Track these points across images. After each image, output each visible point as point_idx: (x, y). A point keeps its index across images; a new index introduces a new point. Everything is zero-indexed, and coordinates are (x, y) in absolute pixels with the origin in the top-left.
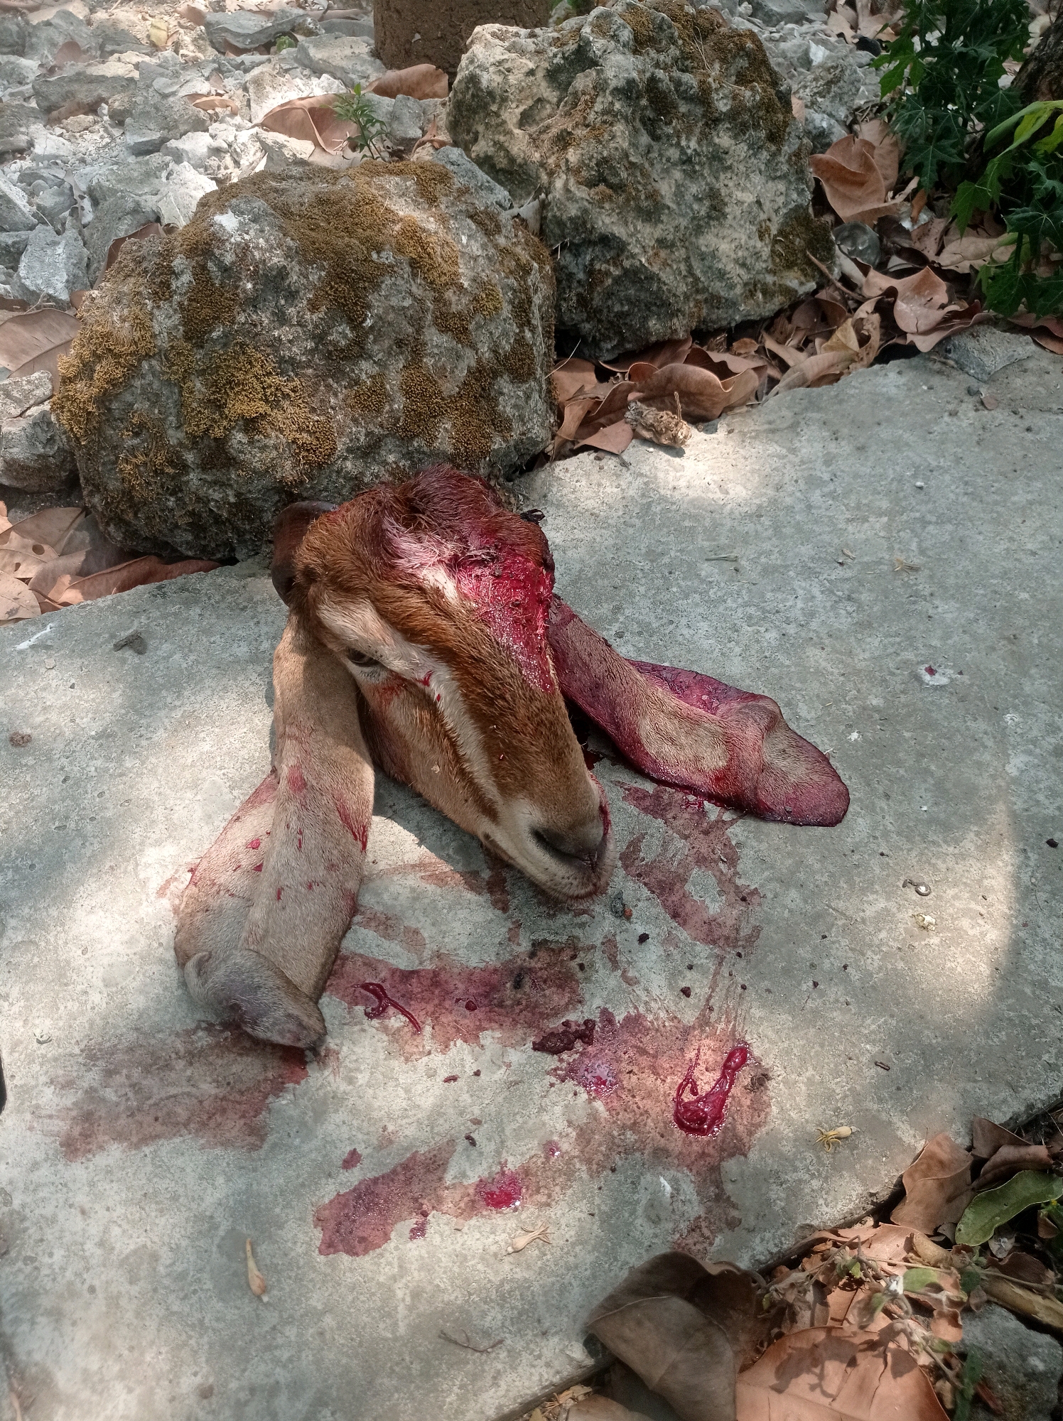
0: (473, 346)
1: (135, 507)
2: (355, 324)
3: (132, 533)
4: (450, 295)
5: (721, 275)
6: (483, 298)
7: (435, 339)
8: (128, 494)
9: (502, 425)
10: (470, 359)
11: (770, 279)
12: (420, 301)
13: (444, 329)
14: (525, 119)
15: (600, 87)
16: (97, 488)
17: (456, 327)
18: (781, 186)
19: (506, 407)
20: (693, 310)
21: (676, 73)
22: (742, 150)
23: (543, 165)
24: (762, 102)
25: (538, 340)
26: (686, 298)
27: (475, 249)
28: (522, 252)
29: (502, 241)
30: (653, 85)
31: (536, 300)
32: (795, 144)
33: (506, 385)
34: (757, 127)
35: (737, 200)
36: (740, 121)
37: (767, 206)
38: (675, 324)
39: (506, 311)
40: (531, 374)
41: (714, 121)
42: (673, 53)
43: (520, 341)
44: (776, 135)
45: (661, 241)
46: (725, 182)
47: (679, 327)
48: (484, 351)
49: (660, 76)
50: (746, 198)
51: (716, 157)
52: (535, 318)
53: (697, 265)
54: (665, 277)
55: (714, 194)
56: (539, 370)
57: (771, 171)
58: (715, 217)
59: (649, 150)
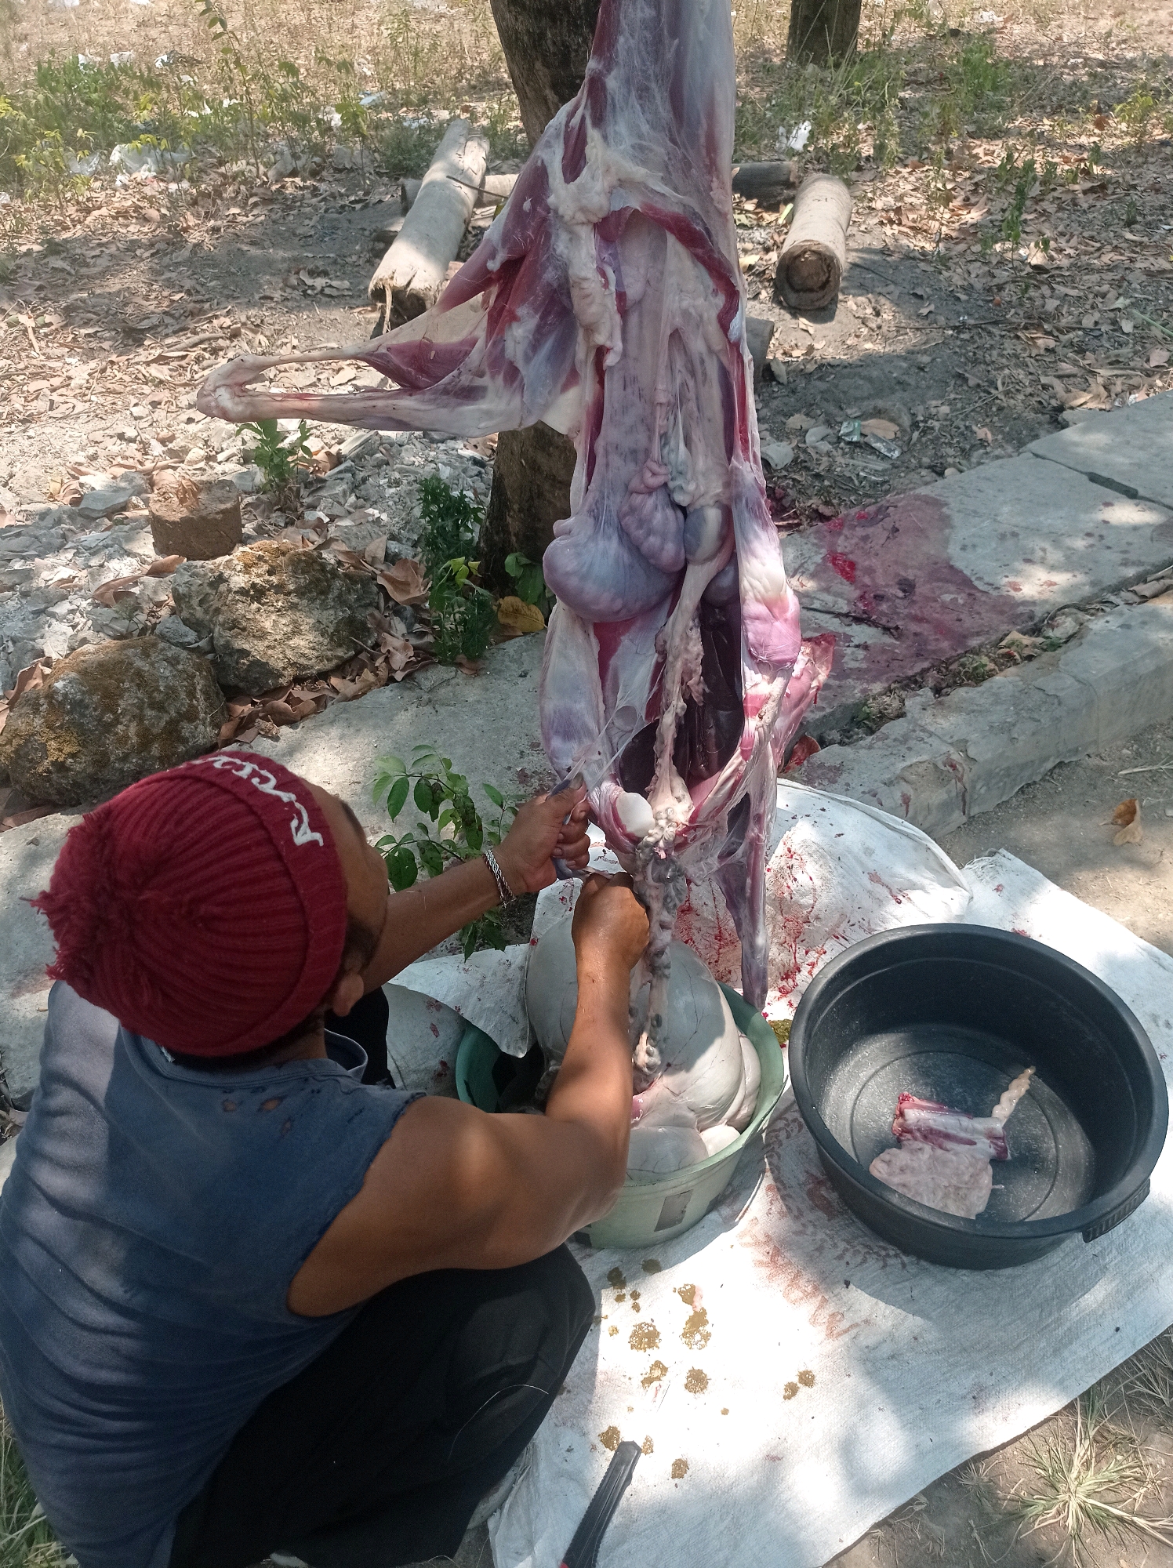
0: (167, 712)
1: (33, 788)
2: (114, 713)
3: (33, 797)
4: (155, 694)
5: (303, 655)
6: (172, 692)
7: (149, 713)
8: (29, 784)
9: (184, 741)
10: (166, 717)
11: (329, 653)
12: (141, 700)
13: (153, 709)
14: (201, 603)
15: (229, 590)
16: (17, 782)
17: (160, 707)
18: (332, 612)
19: (185, 733)
20: (290, 673)
21: (267, 577)
22: (305, 602)
23: (211, 621)
24: (311, 582)
25: (201, 703)
26: (284, 668)
27: (167, 673)
28: (191, 670)
29: (180, 667)
30: (254, 585)
31: (199, 687)
32: (336, 592)
33: (185, 724)
34: (310, 592)
35: (307, 622)
36: (300, 592)
37: (325, 621)
38: (281, 680)
39: (183, 695)
40: (197, 718)
41: (289, 594)
42: (266, 567)
43: (191, 706)
44: (324, 592)
45: (268, 647)
46: (299, 616)
47: (283, 681)
48: (173, 713)
49: (258, 581)
50: (311, 621)
51: (293, 607)
52: (199, 694)
53: (289, 653)
54: (272, 662)
55: (295, 622)
56: (202, 715)
57: (324, 607)
58: (296, 631)
59: (259, 610)
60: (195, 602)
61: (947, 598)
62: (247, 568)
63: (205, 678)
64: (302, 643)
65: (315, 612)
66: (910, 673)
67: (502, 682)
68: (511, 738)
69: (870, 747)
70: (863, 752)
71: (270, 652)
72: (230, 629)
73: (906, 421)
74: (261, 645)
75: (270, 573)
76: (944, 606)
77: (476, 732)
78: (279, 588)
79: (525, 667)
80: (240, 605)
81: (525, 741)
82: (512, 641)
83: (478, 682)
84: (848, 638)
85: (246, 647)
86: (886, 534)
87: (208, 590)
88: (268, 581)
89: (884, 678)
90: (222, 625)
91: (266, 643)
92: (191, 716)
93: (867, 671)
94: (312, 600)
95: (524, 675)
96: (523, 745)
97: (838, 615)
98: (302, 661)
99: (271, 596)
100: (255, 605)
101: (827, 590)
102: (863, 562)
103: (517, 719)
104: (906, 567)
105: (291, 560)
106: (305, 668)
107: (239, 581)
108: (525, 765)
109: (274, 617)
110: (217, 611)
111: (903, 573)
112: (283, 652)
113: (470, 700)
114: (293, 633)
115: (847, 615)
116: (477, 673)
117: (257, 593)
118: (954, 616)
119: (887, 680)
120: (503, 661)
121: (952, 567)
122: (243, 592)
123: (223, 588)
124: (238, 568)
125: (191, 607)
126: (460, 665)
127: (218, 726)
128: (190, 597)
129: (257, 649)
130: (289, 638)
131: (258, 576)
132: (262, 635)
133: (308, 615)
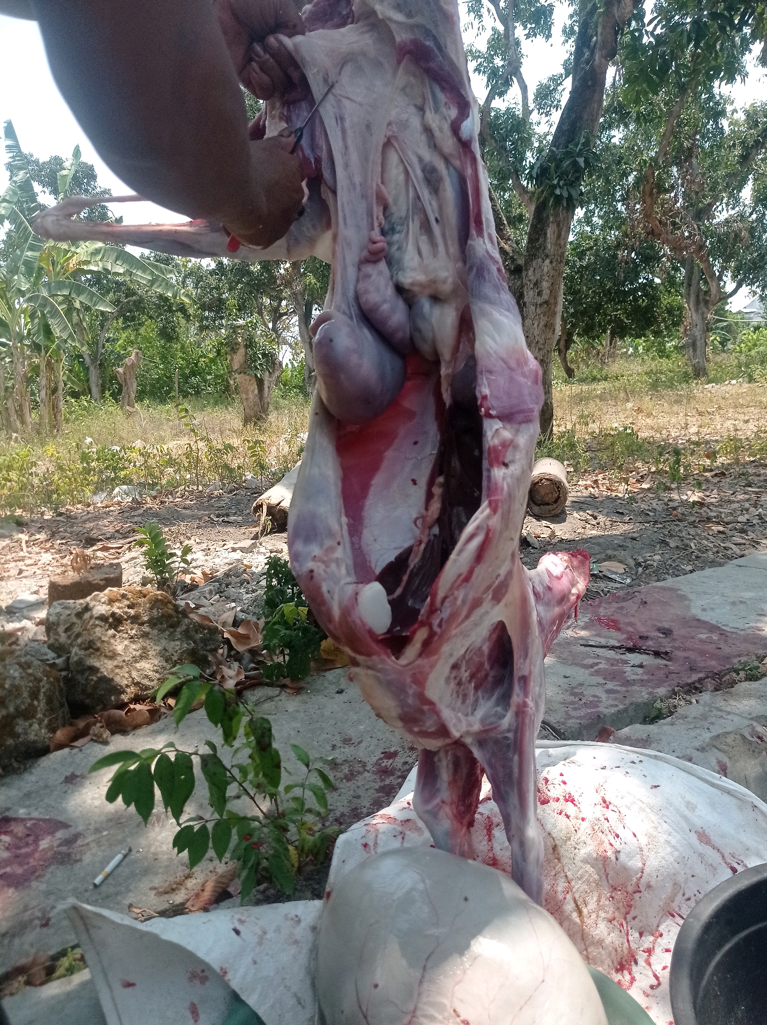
5: (147, 676)
6: (15, 691)
9: (17, 736)
14: (66, 630)
15: (91, 617)
18: (178, 643)
19: (19, 729)
20: (132, 691)
21: (126, 609)
22: (155, 632)
23: (71, 644)
24: (163, 616)
25: (41, 705)
26: (127, 686)
27: (17, 674)
28: (39, 675)
29: (30, 671)
30: (113, 614)
31: (43, 690)
32: (184, 627)
33: (20, 721)
34: (161, 623)
35: (154, 649)
36: (152, 623)
37: (170, 650)
38: (123, 696)
39: (25, 695)
40: (33, 716)
41: (142, 624)
42: (127, 602)
43: (31, 705)
44: (174, 626)
45: (117, 667)
46: (148, 643)
47: (125, 698)
48: (12, 709)
49: (117, 611)
50: (159, 648)
51: (145, 635)
52: (41, 696)
53: (134, 674)
54: (117, 679)
55: (144, 648)
56: (39, 715)
57: (171, 638)
58: (144, 656)
59: (114, 636)
60: (61, 629)
61: (703, 636)
62: (111, 602)
63: (51, 683)
64: (147, 666)
65: (163, 641)
66: (689, 681)
67: (320, 697)
68: (325, 736)
69: (672, 724)
70: (665, 728)
71: (117, 671)
72: (86, 649)
73: (632, 563)
74: (110, 664)
75: (129, 607)
76: (701, 641)
77: (292, 733)
78: (135, 619)
79: (342, 687)
80: (98, 629)
81: (338, 737)
82: (332, 671)
83: (299, 698)
84: (626, 662)
85: (97, 664)
86: (637, 606)
87: (75, 620)
88: (126, 613)
89: (666, 684)
90: (80, 646)
91: (115, 663)
92: (28, 714)
93: (648, 681)
94: (162, 631)
95: (340, 692)
96: (337, 740)
97: (613, 648)
98: (146, 682)
99: (126, 626)
100: (112, 632)
101: (599, 635)
102: (622, 620)
103: (332, 722)
104: (661, 621)
105: (150, 601)
106: (147, 688)
107: (101, 609)
108: (337, 756)
109: (126, 642)
110: (78, 635)
111: (659, 624)
112: (129, 673)
113: (290, 710)
114: (141, 657)
115: (620, 648)
116: (299, 691)
117: (115, 622)
118: (714, 646)
119: (670, 686)
120: (322, 684)
121: (698, 620)
122: (103, 618)
123: (87, 616)
124: (103, 600)
125: (57, 634)
126: (283, 687)
127: (53, 731)
128: (58, 625)
129: (106, 667)
130: (136, 661)
131: (119, 608)
132: (113, 656)
133: (157, 642)
